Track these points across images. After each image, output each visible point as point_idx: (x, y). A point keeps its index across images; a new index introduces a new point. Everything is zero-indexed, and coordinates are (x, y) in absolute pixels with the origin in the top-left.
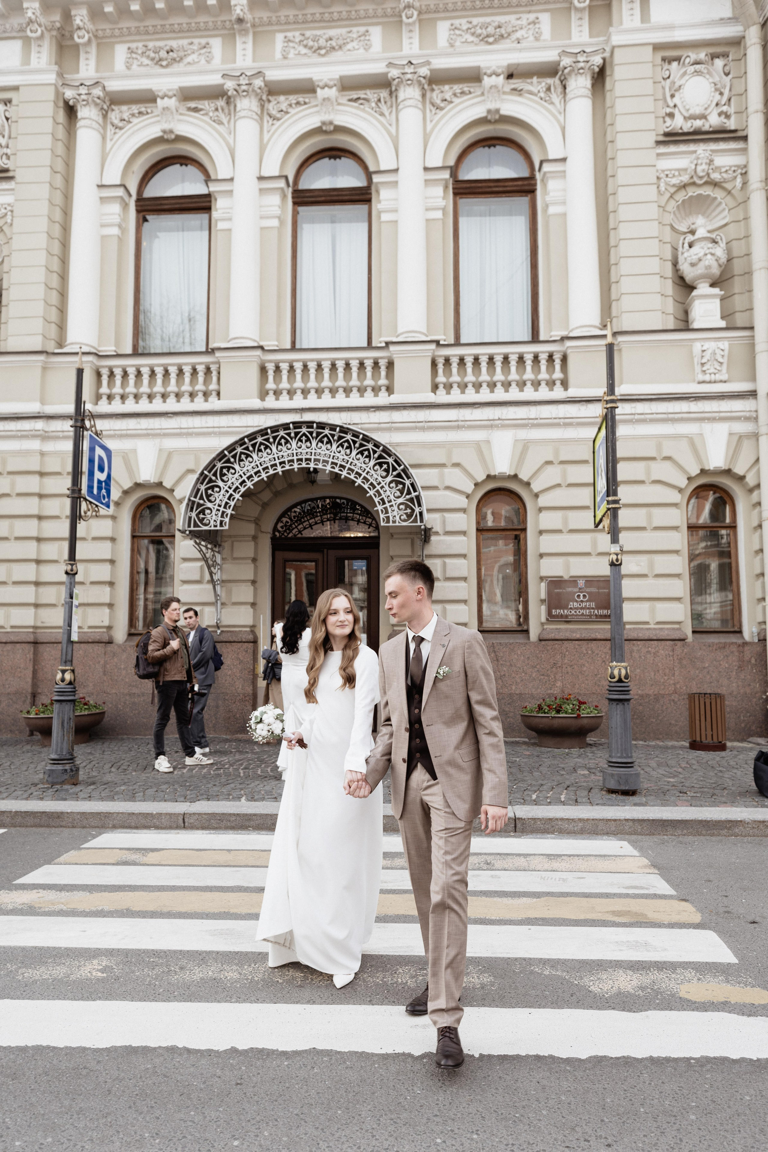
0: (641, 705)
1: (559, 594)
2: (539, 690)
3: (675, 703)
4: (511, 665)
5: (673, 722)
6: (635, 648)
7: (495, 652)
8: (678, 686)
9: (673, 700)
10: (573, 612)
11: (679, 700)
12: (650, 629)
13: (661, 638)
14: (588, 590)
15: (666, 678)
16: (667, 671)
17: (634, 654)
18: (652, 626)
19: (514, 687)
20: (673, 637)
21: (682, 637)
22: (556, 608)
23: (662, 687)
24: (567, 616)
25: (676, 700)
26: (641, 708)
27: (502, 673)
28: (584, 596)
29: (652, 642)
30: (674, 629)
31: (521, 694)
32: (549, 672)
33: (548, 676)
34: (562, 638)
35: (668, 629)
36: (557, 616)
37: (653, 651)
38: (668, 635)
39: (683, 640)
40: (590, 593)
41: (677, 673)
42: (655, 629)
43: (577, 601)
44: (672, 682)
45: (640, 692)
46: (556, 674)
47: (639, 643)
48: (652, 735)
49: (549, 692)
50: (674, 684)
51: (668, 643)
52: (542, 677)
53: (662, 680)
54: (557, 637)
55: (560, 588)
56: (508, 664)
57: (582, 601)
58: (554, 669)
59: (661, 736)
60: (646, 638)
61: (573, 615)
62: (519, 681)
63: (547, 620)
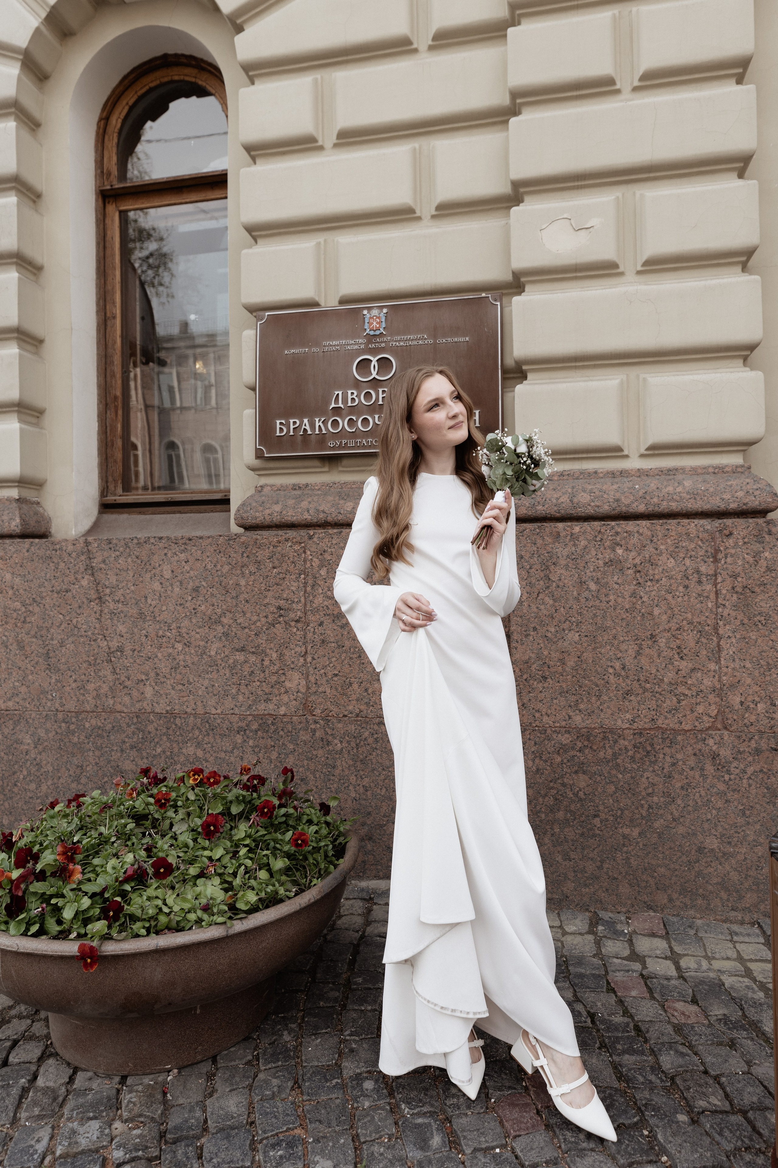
0: (581, 769)
1: (296, 362)
2: (229, 703)
3: (722, 767)
4: (141, 615)
5: (712, 843)
6: (562, 551)
7: (90, 569)
8: (736, 700)
9: (715, 756)
10: (343, 423)
11: (738, 755)
12: (623, 473)
13: (664, 507)
14: (398, 341)
15: (684, 665)
16: (690, 638)
17: (557, 573)
18: (634, 463)
19: (149, 692)
20: (715, 503)
21: (754, 502)
22: (287, 414)
23: (670, 702)
24: (322, 439)
25: (725, 753)
26: (582, 781)
27: (114, 644)
28: (384, 363)
29: (631, 526)
30: (720, 470)
31: (171, 714)
32: (262, 640)
33: (259, 652)
34: (307, 517)
35: (695, 471)
36: (290, 441)
37: (633, 558)
38: (694, 495)
39: (762, 513)
40: (400, 352)
41: (729, 648)
42: (641, 473)
43: (357, 385)
44: (707, 682)
45: (578, 719)
46: (286, 644)
47: (577, 528)
48: (625, 889)
49: (262, 707)
50: (719, 692)
51: (693, 526)
52: (240, 657)
53: (670, 676)
54: (291, 516)
55: (303, 345)
56: (134, 611)
57: (375, 383)
58: (279, 629)
59: (662, 898)
60: (606, 509)
61: (342, 433)
62: (164, 668)
63: (259, 455)
